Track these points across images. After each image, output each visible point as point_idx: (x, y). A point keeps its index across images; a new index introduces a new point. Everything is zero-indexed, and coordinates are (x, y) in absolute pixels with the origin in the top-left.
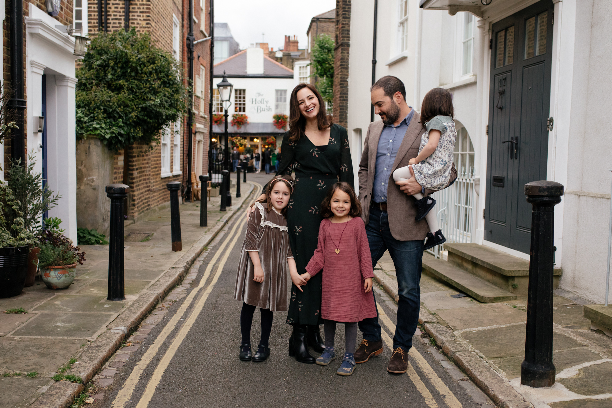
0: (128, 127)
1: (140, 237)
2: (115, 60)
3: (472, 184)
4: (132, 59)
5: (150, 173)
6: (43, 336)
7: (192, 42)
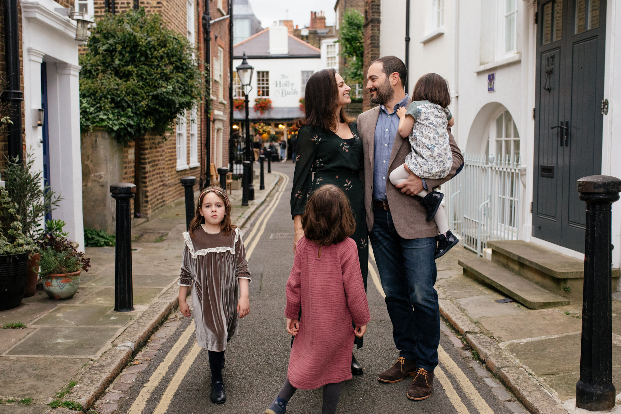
0: (138, 117)
1: (153, 237)
2: (123, 44)
3: (518, 174)
4: (141, 43)
5: (164, 166)
6: (41, 354)
7: (209, 22)
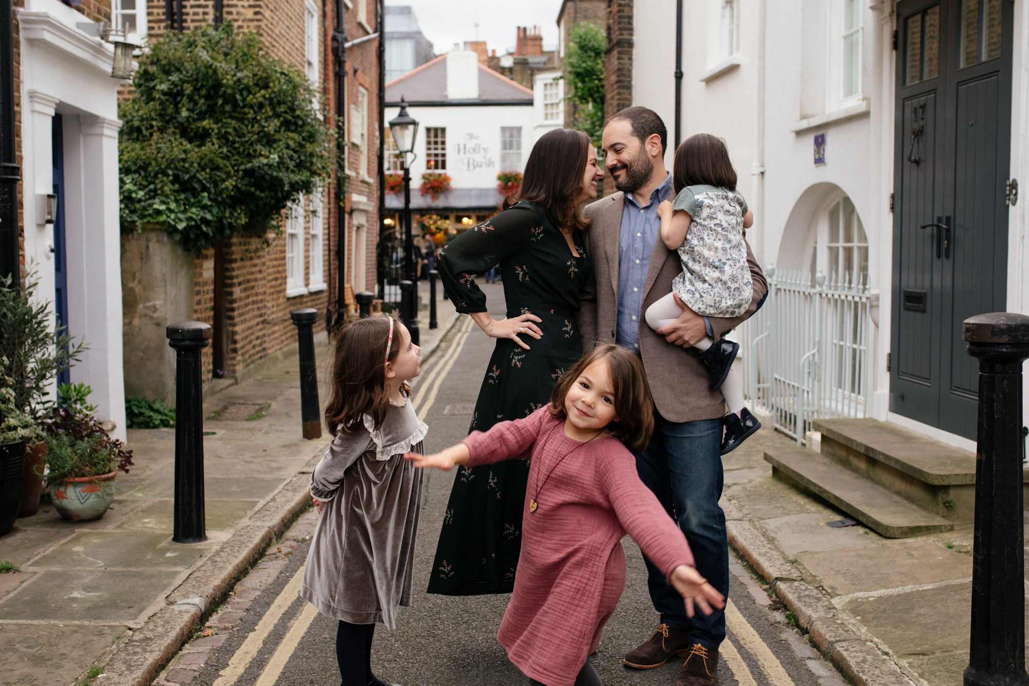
0: (219, 208)
1: (245, 411)
2: (195, 83)
3: (865, 304)
4: (225, 81)
5: (265, 289)
6: (43, 619)
7: (343, 44)
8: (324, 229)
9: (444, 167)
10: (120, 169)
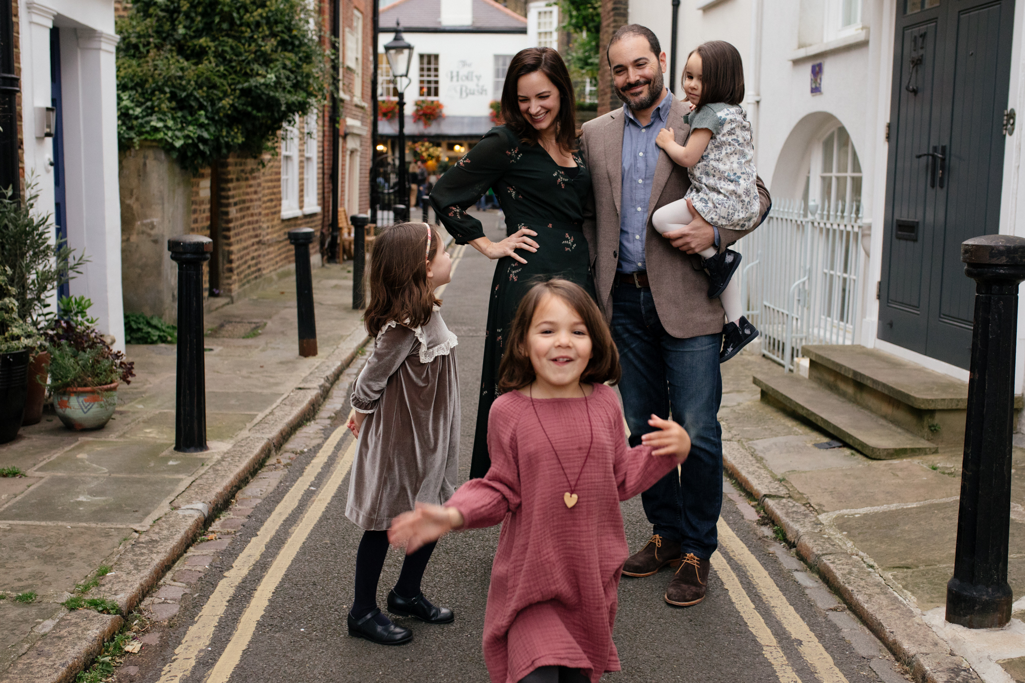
0: (216, 126)
1: (242, 329)
3: (857, 234)
5: (260, 210)
6: (50, 521)
8: (319, 152)
9: (436, 94)
10: (118, 86)
